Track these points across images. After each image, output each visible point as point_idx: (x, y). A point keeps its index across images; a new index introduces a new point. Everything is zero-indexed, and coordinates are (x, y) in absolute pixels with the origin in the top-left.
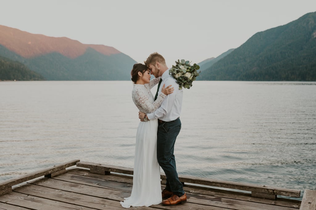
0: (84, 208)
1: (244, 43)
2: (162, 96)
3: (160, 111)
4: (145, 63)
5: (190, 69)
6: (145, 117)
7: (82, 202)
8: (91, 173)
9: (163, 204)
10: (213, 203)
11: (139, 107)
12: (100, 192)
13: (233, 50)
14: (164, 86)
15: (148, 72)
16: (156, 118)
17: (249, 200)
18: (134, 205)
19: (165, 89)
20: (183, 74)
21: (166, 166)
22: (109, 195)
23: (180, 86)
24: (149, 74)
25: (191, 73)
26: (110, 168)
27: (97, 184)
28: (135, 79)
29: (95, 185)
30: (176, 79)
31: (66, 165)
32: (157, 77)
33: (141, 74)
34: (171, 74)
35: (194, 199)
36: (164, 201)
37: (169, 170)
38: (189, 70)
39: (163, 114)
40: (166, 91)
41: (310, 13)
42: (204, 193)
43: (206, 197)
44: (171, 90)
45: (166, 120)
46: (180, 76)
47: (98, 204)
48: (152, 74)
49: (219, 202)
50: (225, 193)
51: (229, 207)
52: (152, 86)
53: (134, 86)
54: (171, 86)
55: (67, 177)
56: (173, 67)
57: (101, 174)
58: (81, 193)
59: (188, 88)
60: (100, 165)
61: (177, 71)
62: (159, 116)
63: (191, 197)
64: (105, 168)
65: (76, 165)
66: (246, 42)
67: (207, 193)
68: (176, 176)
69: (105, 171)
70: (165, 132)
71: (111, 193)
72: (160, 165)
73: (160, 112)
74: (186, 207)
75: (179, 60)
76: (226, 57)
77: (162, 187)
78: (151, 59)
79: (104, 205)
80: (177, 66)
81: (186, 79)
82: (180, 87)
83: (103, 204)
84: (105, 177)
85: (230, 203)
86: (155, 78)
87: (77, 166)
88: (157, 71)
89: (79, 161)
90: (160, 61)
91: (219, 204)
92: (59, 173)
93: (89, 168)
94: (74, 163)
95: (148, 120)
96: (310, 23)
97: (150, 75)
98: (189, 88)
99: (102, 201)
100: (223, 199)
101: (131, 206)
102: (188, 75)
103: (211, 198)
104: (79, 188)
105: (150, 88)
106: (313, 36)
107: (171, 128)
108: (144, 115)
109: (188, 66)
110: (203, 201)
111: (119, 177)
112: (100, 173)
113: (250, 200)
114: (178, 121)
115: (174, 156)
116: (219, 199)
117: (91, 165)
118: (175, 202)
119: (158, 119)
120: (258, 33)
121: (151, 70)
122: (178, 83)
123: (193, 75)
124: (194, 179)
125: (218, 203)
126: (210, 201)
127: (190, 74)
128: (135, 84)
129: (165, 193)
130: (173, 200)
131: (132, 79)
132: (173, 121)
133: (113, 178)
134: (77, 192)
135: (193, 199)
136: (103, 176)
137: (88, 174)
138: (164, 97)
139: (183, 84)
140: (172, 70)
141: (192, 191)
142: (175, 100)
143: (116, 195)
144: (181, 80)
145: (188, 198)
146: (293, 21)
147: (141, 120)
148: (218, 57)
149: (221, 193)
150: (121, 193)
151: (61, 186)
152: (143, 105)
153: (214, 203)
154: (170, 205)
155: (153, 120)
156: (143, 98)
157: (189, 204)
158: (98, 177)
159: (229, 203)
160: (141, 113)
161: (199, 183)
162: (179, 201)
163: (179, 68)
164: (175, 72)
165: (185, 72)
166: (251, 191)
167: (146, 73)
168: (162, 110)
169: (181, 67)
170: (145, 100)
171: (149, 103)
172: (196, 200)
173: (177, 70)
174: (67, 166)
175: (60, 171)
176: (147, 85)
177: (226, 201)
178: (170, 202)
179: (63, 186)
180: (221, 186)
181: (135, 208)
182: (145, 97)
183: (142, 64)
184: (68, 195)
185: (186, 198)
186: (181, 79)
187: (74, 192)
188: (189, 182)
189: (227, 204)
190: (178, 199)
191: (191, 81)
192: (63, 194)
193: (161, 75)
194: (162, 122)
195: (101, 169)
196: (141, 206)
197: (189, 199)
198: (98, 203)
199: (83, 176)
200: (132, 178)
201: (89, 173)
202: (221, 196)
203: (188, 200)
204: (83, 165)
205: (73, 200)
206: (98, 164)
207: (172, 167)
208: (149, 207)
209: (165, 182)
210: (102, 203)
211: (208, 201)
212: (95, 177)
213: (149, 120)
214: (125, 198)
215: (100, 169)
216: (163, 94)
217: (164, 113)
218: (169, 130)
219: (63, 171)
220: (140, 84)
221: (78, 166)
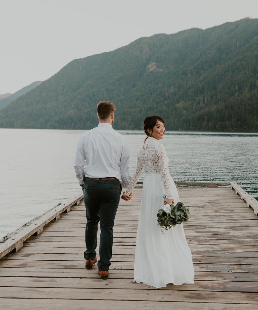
1: (56, 75)
13: (40, 83)
41: (144, 38)
66: (58, 73)
96: (144, 51)
106: (148, 70)
120: (76, 60)
146: (122, 47)
148: (17, 92)
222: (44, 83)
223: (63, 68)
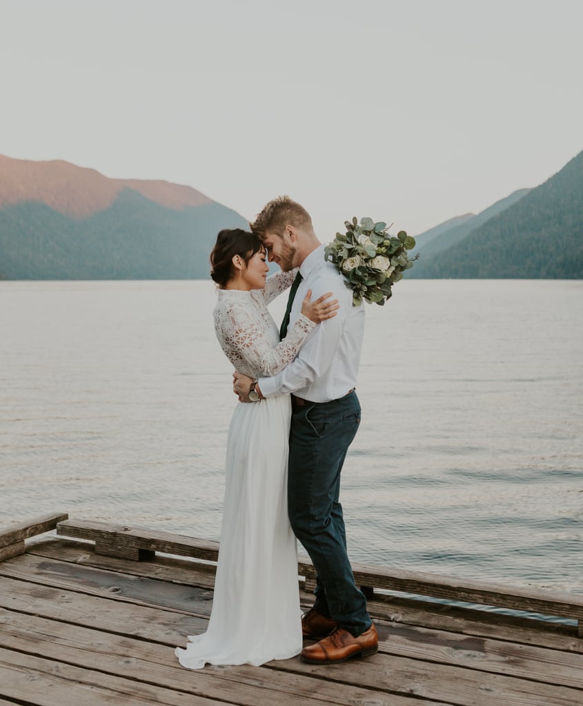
0: (64, 668)
2: (303, 325)
3: (296, 371)
4: (252, 229)
5: (387, 247)
6: (252, 390)
7: (61, 648)
8: (97, 554)
9: (305, 658)
10: (459, 656)
11: (234, 357)
12: (120, 616)
13: (526, 193)
14: (309, 295)
15: (262, 254)
16: (285, 390)
17: (572, 648)
18: (215, 661)
19: (313, 305)
20: (366, 261)
21: (317, 538)
22: (144, 624)
23: (356, 294)
24: (264, 260)
25: (390, 257)
26: (153, 541)
27: (112, 588)
28: (223, 274)
29: (106, 592)
30: (346, 274)
31: (26, 529)
32: (287, 268)
33: (242, 262)
34: (330, 258)
35: (402, 643)
36: (308, 648)
37: (324, 553)
38: (383, 250)
39: (305, 381)
40: (316, 310)
42: (433, 622)
43: (439, 638)
44: (331, 308)
45: (314, 397)
46: (356, 266)
47: (110, 654)
48: (272, 260)
49: (477, 653)
50: (495, 623)
51: (509, 669)
52: (273, 295)
53: (220, 294)
54: (329, 295)
55: (27, 567)
56: (339, 237)
57: (127, 559)
58: (62, 618)
59: (379, 303)
60: (126, 529)
61: (350, 250)
62: (293, 387)
63: (392, 637)
64: (139, 538)
65: (55, 530)
67: (441, 623)
68: (345, 571)
69: (140, 550)
70: (313, 435)
71: (151, 619)
72: (298, 536)
73: (297, 375)
74: (375, 667)
75: (355, 220)
76: (507, 211)
77: (302, 600)
78: (272, 218)
79: (126, 659)
80: (350, 235)
81: (375, 274)
82: (357, 298)
83: (124, 656)
84: (138, 567)
85: (512, 658)
86: (279, 271)
87: (58, 533)
88: (287, 253)
89: (66, 517)
90: (297, 223)
91: (477, 660)
92: (3, 554)
93: (92, 539)
94: (51, 525)
95: (261, 397)
97: (266, 265)
98: (381, 303)
99: (122, 644)
100: (490, 643)
101: (207, 665)
102: (382, 264)
103: (453, 639)
104: (59, 602)
105: (267, 301)
107: (331, 421)
108: (248, 383)
109: (383, 236)
110: (427, 649)
111: (180, 570)
112: (123, 553)
113: (574, 646)
114: (350, 400)
115: (339, 507)
116: (477, 644)
117: (98, 531)
118: (341, 652)
119: (291, 394)
121: (270, 248)
122: (351, 285)
123: (397, 264)
124: (403, 577)
125: (474, 656)
126: (450, 648)
127: (388, 259)
128: (223, 291)
129: (313, 622)
130: (336, 646)
131: (212, 275)
132: (337, 400)
133: (160, 571)
134: (50, 616)
135: (397, 641)
136: (133, 564)
137: (89, 556)
138: (309, 328)
139: (365, 289)
140: (335, 247)
141: (397, 615)
142: (343, 336)
143: (164, 624)
144: (360, 279)
145: (384, 638)
147: (240, 398)
149: (483, 623)
150: (181, 619)
151: (6, 594)
152: (245, 351)
153: (461, 656)
154: (327, 661)
155: (276, 397)
156: (249, 331)
157: (385, 660)
158: (115, 569)
159: (507, 658)
160: (239, 376)
161: (418, 589)
162: (353, 648)
163: (355, 241)
164: (344, 254)
165: (373, 254)
166: (575, 618)
167: (258, 256)
168: (304, 367)
169: (362, 239)
170: (253, 336)
171: (263, 348)
172: (406, 644)
173: (350, 246)
174: (28, 532)
175: (8, 549)
176: (257, 293)
177: (500, 649)
178: (325, 651)
179: (13, 595)
180: (485, 602)
181: (220, 669)
182: (255, 327)
183: (243, 231)
184: (23, 623)
185: (375, 639)
186: (360, 273)
187: (42, 614)
188: (387, 588)
189: (503, 659)
190: (352, 643)
191: (389, 282)
192: (9, 622)
193: (299, 265)
194: (302, 403)
195: (128, 542)
196: (238, 662)
197: (387, 643)
198: (110, 651)
199: (75, 562)
200: (212, 571)
201: (91, 555)
202: (482, 632)
203: (382, 646)
204: (76, 531)
205: (36, 640)
206: (118, 527)
207: (333, 544)
208: (263, 666)
209: (313, 585)
210: (121, 652)
211: (444, 648)
212: (109, 567)
213: (265, 398)
214: (190, 638)
215: (125, 542)
216: (306, 320)
217: (309, 375)
218: (324, 427)
219: (17, 547)
220: (239, 289)
221: (62, 534)
222: (534, 191)
223: (571, 161)
